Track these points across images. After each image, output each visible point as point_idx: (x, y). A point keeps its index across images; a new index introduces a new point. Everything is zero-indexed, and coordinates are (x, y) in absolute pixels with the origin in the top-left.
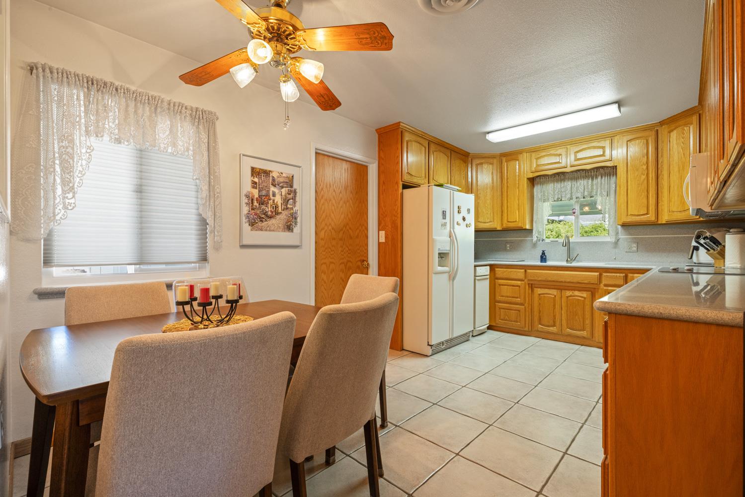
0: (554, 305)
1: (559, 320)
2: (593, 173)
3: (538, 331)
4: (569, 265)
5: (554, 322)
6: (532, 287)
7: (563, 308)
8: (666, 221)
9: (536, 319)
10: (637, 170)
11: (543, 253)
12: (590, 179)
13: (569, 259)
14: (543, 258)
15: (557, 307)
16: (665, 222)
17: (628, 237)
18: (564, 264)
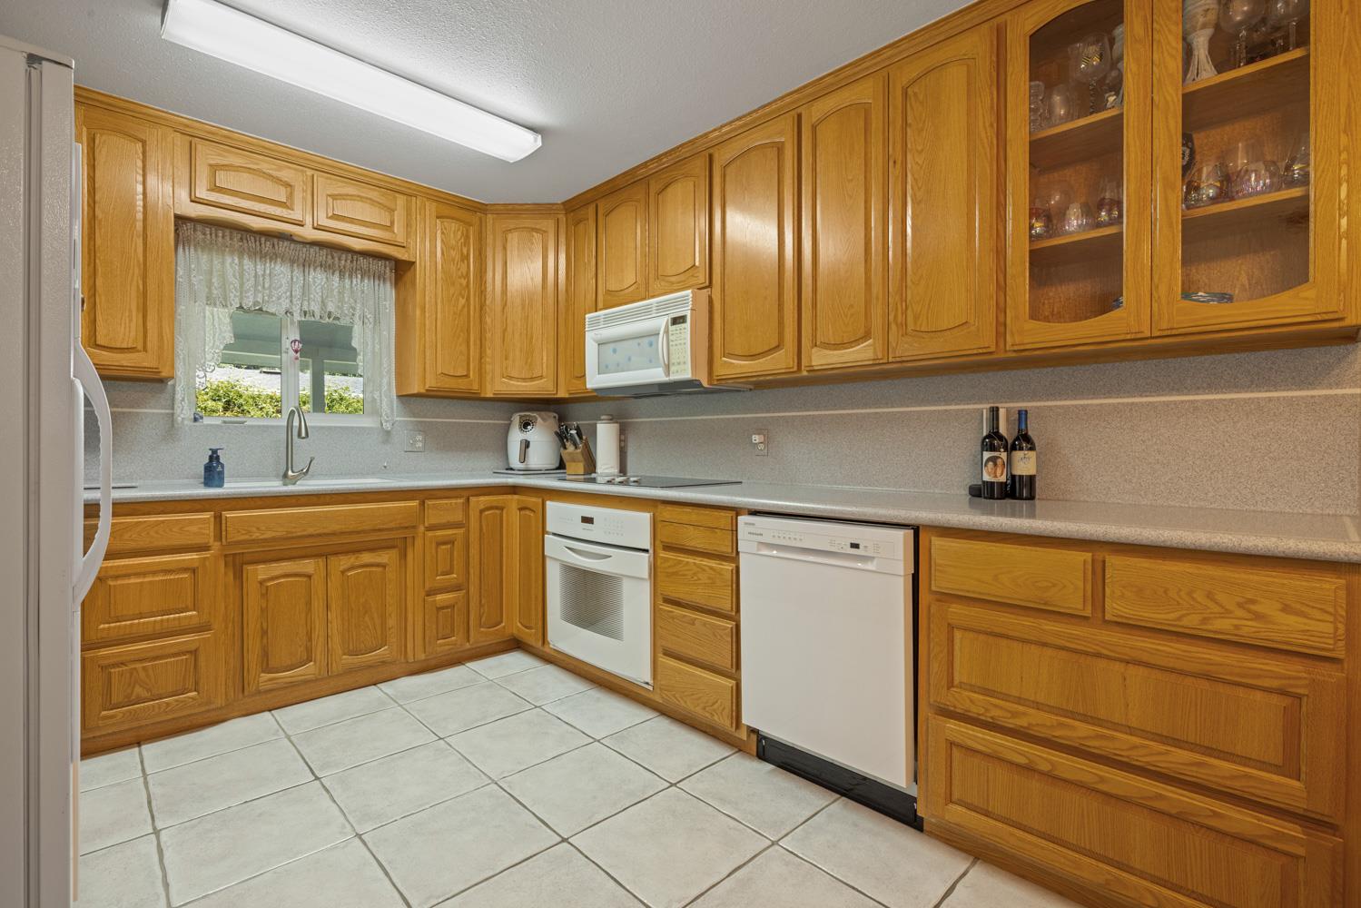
0: (309, 603)
1: (321, 639)
2: (343, 262)
3: (259, 692)
4: (291, 488)
5: (309, 650)
6: (237, 562)
7: (333, 606)
8: (494, 394)
9: (253, 657)
10: (453, 284)
11: (214, 457)
12: (337, 274)
13: (290, 473)
14: (213, 471)
15: (318, 605)
16: (492, 396)
17: (409, 419)
18: (274, 486)
